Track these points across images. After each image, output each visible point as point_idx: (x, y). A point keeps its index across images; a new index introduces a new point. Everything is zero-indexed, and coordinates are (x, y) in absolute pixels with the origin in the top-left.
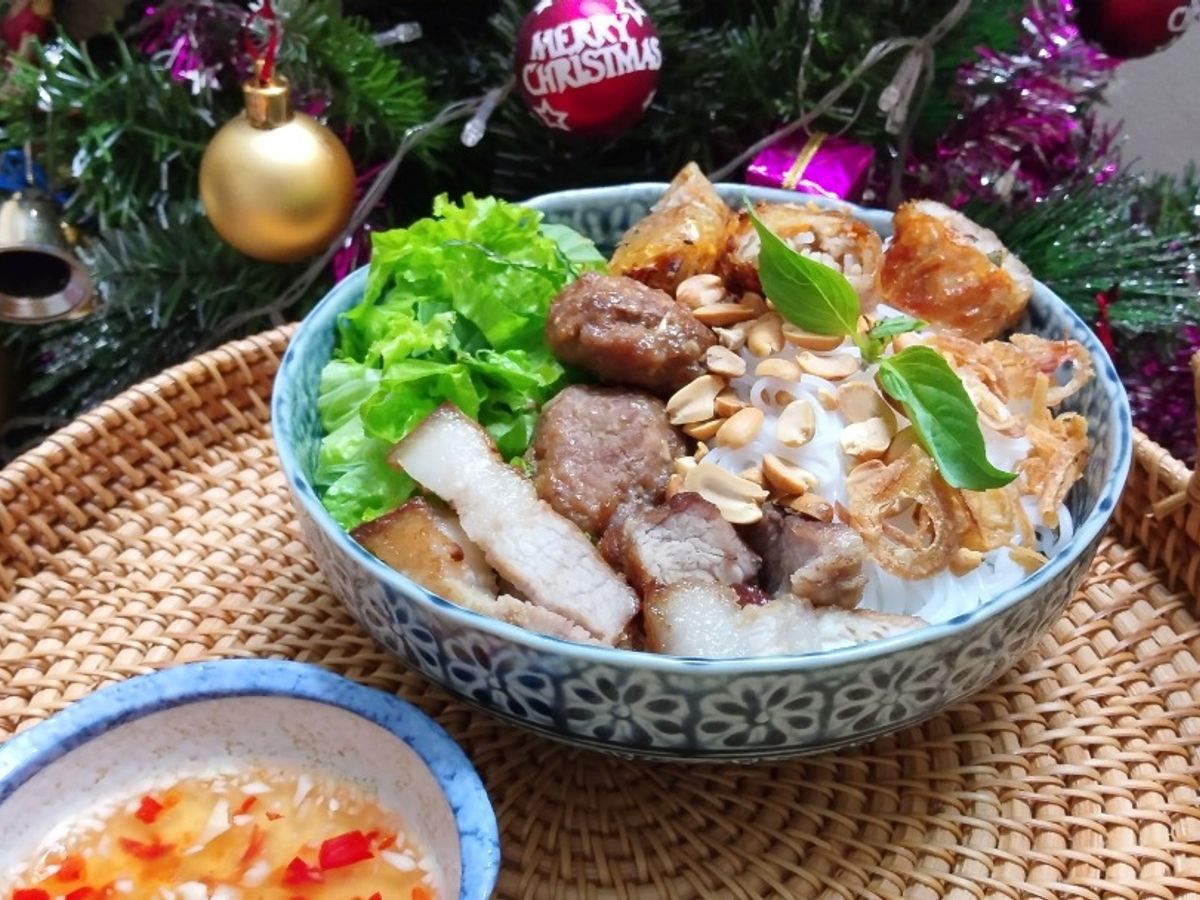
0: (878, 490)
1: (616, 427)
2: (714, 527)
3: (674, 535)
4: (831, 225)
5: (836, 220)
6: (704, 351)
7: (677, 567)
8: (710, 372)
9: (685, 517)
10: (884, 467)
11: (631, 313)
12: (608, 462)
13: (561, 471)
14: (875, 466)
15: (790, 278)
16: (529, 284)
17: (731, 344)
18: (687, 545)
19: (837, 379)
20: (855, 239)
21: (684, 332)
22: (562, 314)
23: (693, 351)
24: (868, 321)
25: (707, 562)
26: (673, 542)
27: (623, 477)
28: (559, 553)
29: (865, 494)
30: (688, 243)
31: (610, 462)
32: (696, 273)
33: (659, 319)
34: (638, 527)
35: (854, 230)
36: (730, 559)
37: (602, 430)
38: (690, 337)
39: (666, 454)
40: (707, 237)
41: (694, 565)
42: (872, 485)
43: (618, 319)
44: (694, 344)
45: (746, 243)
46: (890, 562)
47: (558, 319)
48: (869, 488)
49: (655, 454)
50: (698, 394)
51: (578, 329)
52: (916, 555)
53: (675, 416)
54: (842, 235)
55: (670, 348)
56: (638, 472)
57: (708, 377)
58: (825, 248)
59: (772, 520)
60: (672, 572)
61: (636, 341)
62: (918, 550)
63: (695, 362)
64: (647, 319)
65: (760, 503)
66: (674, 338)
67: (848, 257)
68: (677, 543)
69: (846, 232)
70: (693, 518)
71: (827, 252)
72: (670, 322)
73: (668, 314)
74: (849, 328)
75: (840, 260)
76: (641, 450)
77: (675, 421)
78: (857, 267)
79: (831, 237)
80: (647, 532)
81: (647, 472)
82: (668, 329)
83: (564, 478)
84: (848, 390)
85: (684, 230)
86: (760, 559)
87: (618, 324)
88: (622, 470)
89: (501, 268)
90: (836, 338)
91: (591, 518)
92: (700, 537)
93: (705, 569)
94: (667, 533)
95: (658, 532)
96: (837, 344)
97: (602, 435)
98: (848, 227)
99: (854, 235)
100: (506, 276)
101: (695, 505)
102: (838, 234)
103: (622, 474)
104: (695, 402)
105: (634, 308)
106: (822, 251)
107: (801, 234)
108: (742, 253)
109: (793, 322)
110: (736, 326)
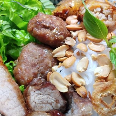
0: (102, 89)
1: (37, 57)
2: (54, 92)
3: (42, 94)
4: (107, 6)
5: (108, 5)
6: (65, 38)
7: (41, 103)
8: (65, 44)
9: (46, 89)
10: (105, 82)
11: (46, 26)
12: (33, 66)
13: (21, 67)
14: (103, 81)
15: (91, 21)
16: (30, 13)
17: (73, 37)
18: (45, 97)
19: (98, 52)
20: (112, 11)
21: (60, 33)
22: (31, 23)
23: (62, 38)
24: (111, 34)
25: (50, 102)
26: (41, 95)
27: (36, 71)
28: (9, 95)
29: (97, 90)
30: (71, 7)
31: (34, 66)
32: (72, 15)
33: (54, 28)
34: (32, 90)
35: (112, 8)
36: (57, 102)
37: (34, 57)
38: (61, 34)
39: (50, 65)
40: (77, 6)
41: (46, 103)
42: (100, 87)
43: (43, 27)
44: (62, 36)
45: (83, 9)
46: (101, 112)
47: (29, 25)
48: (99, 88)
49: (47, 65)
50: (61, 50)
51: (33, 28)
52: (109, 110)
53: (54, 55)
54: (109, 10)
55: (55, 37)
56: (41, 70)
57: (65, 45)
58: (104, 13)
59: (71, 92)
60: (39, 104)
61: (46, 34)
62: (111, 109)
63: (62, 41)
64: (51, 28)
65: (68, 87)
66: (57, 34)
67: (109, 16)
68: (43, 96)
69: (110, 9)
70: (48, 89)
71: (104, 14)
72: (57, 30)
73: (57, 27)
74: (104, 37)
75: (107, 16)
76: (43, 64)
77: (55, 56)
78: (111, 19)
79: (105, 10)
80: (34, 92)
81: (43, 70)
82: (56, 31)
83: (21, 69)
84: (100, 56)
85: (70, 4)
86: (66, 102)
87: (43, 28)
88: (36, 69)
89: (24, 9)
90: (100, 40)
91: (25, 82)
92: (49, 95)
93: (49, 104)
94: (40, 92)
95: (37, 92)
96: (100, 41)
97: (33, 58)
98: (111, 8)
99: (112, 10)
100: (24, 11)
101: (49, 86)
102: (107, 9)
103: (36, 70)
104: (60, 52)
105: (48, 25)
106: (103, 13)
107: (98, 8)
108: (81, 12)
109: (90, 34)
110: (76, 31)
